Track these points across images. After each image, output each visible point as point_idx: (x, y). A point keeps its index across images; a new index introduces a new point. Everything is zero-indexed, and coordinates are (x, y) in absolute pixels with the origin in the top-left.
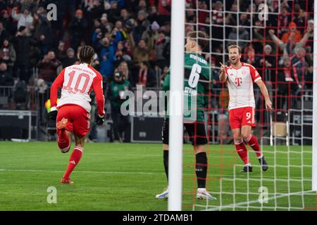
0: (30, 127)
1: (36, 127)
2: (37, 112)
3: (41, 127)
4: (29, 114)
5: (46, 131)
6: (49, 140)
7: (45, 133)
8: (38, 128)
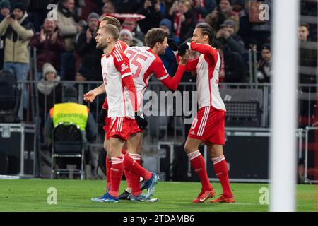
0: (23, 154)
1: (33, 153)
2: (34, 126)
3: (41, 153)
4: (21, 129)
5: (52, 161)
6: (56, 177)
7: (49, 164)
8: (37, 154)
